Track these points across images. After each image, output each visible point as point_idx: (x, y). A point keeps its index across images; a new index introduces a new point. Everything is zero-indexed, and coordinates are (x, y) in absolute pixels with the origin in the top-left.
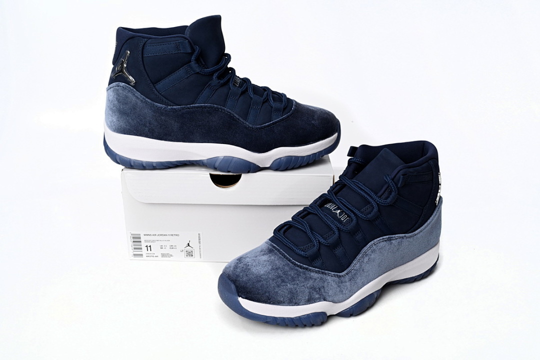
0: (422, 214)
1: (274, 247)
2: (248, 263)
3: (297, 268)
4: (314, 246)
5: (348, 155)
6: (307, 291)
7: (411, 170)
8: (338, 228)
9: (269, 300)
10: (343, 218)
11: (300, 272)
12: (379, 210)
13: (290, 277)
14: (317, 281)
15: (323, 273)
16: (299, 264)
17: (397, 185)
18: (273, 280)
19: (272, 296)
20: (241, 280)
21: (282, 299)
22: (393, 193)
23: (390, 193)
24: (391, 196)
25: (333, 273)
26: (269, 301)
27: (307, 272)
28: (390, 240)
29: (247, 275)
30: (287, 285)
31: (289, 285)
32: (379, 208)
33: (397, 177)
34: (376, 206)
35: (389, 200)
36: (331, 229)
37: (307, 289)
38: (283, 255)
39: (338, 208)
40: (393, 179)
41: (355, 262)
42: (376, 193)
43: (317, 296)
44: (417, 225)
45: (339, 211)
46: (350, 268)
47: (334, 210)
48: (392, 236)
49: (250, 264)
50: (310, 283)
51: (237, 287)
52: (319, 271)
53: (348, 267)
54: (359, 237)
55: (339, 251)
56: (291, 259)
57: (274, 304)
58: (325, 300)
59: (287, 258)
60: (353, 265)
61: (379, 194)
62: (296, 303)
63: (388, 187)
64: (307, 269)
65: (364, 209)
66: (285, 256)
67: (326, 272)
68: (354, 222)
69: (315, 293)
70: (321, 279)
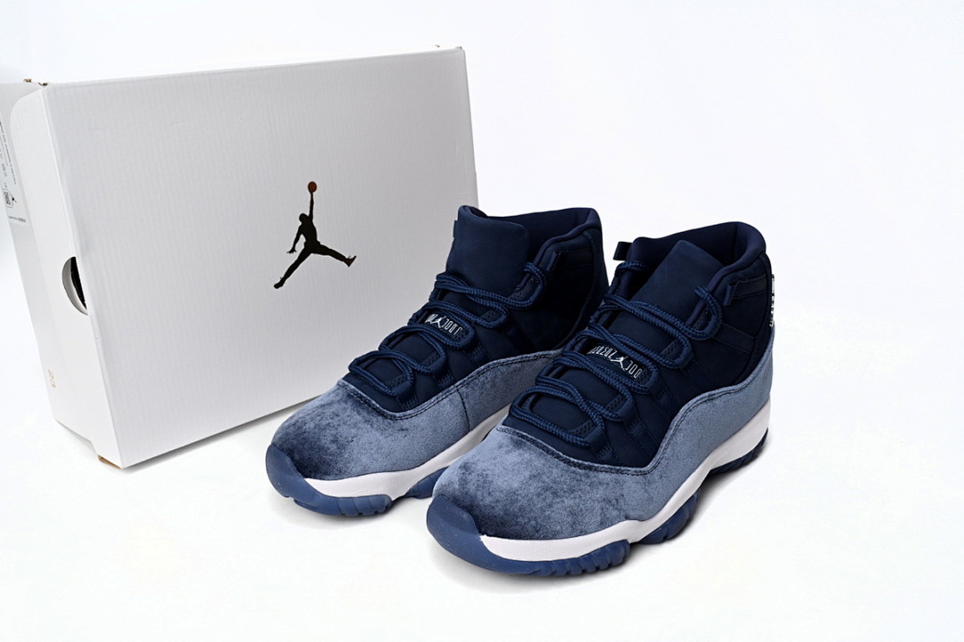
0: (753, 348)
1: (523, 436)
2: (485, 470)
3: (573, 468)
4: (595, 425)
5: (615, 258)
6: (598, 506)
7: (740, 274)
8: (629, 388)
9: (537, 531)
10: (632, 370)
11: (580, 475)
12: (694, 349)
13: (565, 486)
14: (610, 487)
15: (618, 472)
16: (576, 461)
17: (721, 303)
18: (539, 495)
19: (541, 526)
20: (481, 503)
21: (559, 527)
22: (713, 317)
23: (708, 318)
24: (711, 324)
25: (634, 469)
26: (537, 535)
27: (591, 474)
28: (711, 399)
29: (489, 493)
30: (563, 501)
31: (566, 500)
32: (692, 346)
33: (719, 288)
34: (688, 342)
35: (707, 330)
36: (617, 392)
37: (596, 503)
38: (543, 448)
39: (620, 354)
40: (712, 293)
41: (663, 445)
42: (684, 321)
43: (615, 513)
44: (748, 368)
45: (622, 359)
46: (657, 457)
47: (613, 357)
48: (713, 392)
49: (489, 472)
50: (600, 493)
51: (475, 518)
52: (612, 469)
53: (654, 456)
54: (664, 400)
55: (636, 430)
56: (561, 454)
57: (545, 538)
58: (627, 518)
59: (553, 454)
60: (661, 450)
61: (690, 321)
62: (581, 532)
63: (703, 308)
64: (590, 468)
65: (667, 349)
66: (548, 451)
67: (623, 468)
68: (654, 374)
69: (611, 508)
70: (617, 482)
